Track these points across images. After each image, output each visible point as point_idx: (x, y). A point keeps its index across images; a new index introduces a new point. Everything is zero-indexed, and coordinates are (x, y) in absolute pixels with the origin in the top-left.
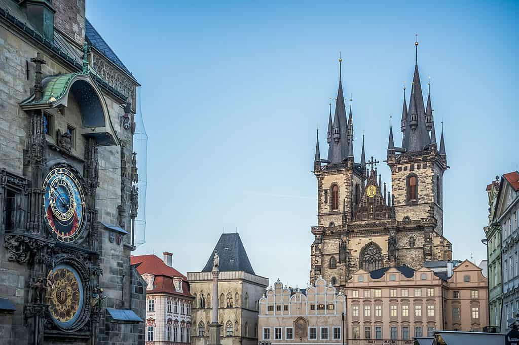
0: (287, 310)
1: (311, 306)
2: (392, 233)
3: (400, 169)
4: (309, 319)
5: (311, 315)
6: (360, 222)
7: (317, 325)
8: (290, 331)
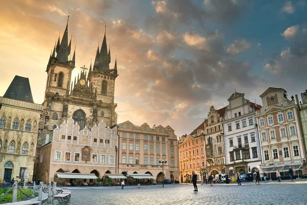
0: (76, 140)
1: (94, 139)
2: (95, 107)
3: (99, 76)
4: (93, 148)
5: (94, 146)
6: (75, 97)
7: (98, 153)
8: (78, 155)
